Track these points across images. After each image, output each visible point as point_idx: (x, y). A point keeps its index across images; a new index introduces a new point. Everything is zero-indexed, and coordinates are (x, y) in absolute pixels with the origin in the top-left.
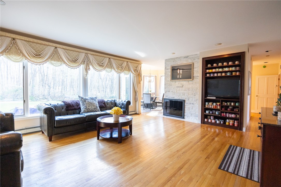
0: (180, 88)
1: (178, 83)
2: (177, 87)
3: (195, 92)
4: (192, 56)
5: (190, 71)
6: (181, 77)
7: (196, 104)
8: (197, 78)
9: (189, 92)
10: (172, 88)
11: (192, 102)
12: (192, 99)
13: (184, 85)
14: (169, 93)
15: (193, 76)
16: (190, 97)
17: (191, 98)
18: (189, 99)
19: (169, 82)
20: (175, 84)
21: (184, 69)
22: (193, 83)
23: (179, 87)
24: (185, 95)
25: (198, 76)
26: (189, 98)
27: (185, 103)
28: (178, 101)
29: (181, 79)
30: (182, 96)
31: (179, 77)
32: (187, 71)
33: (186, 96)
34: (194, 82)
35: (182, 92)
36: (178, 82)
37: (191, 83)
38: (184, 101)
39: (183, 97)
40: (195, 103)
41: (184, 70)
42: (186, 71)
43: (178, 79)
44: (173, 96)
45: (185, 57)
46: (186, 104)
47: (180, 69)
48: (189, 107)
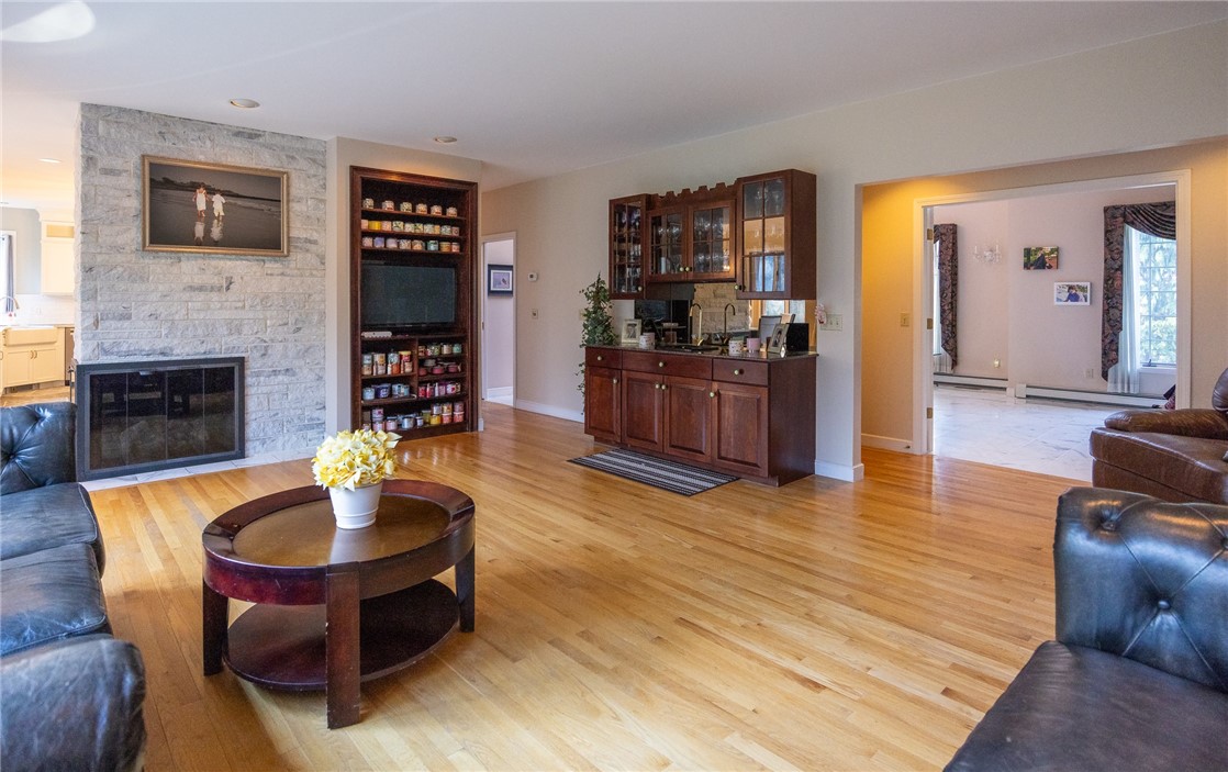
0: (215, 296)
1: (191, 267)
2: (192, 288)
3: (297, 315)
4: (278, 138)
5: (273, 209)
6: (216, 233)
7: (306, 371)
8: (307, 251)
9: (268, 314)
10: (154, 297)
11: (285, 364)
12: (286, 348)
13: (235, 279)
14: (126, 324)
15: (289, 238)
16: (272, 341)
17: (279, 347)
18: (266, 348)
19: (120, 258)
20: (175, 270)
21: (238, 196)
22: (288, 271)
23: (201, 289)
24: (246, 329)
25: (310, 242)
26: (270, 343)
27: (247, 372)
28: (200, 370)
29: (216, 244)
30: (229, 339)
31: (208, 231)
32: (256, 206)
33: (253, 338)
34: (293, 265)
35: (226, 314)
36: (200, 261)
37: (276, 272)
38: (241, 361)
39: (233, 341)
40: (300, 368)
41: (239, 202)
42: (251, 208)
43: (199, 243)
44: (160, 344)
45: (239, 134)
46: (249, 380)
47: (211, 191)
48: (265, 390)
